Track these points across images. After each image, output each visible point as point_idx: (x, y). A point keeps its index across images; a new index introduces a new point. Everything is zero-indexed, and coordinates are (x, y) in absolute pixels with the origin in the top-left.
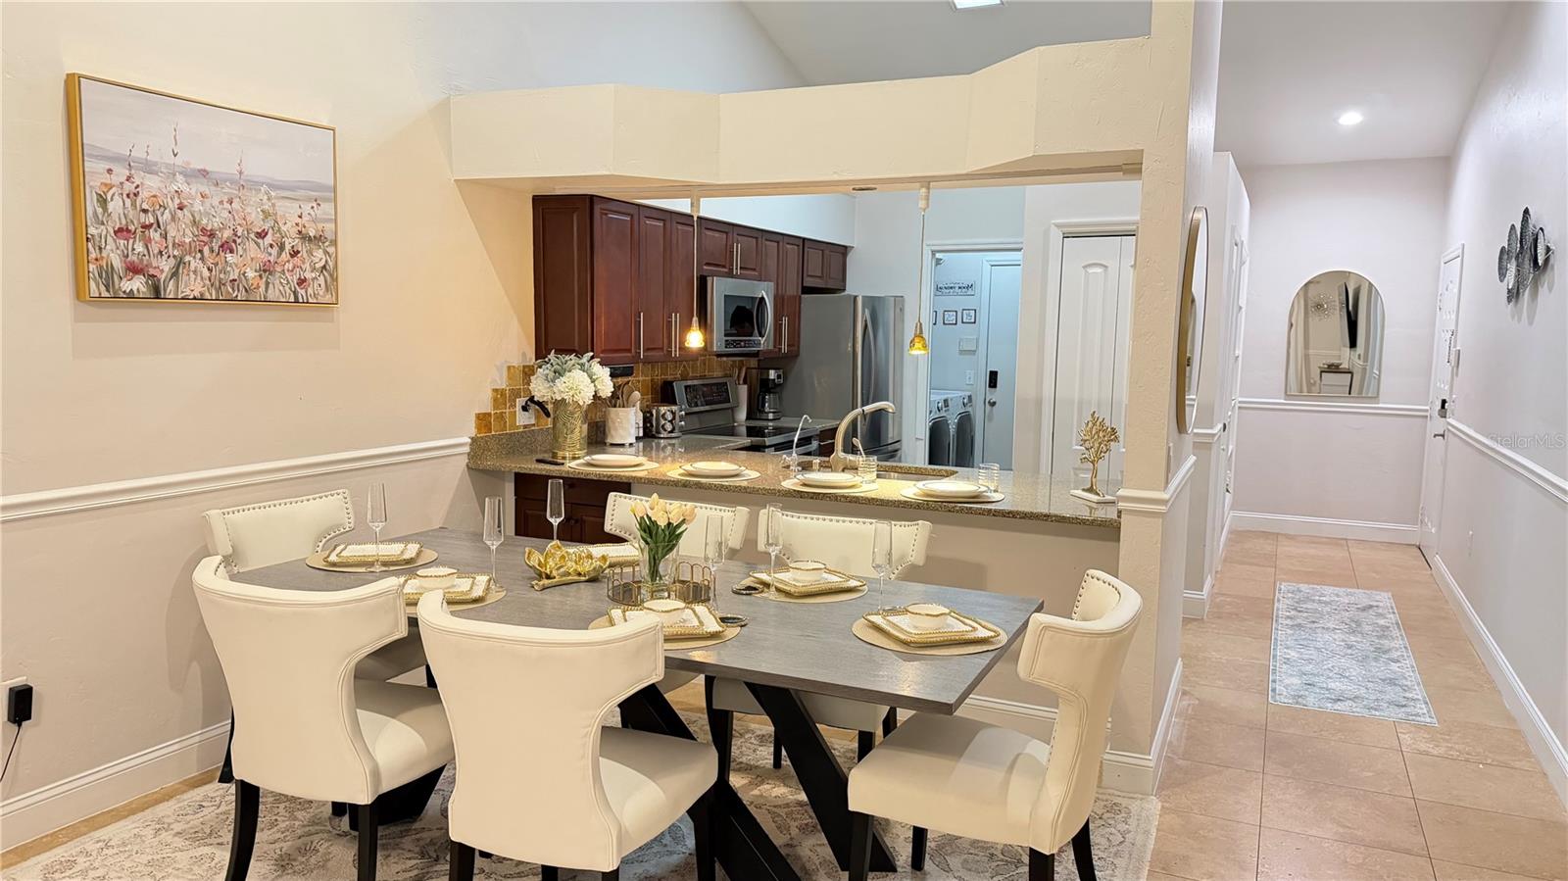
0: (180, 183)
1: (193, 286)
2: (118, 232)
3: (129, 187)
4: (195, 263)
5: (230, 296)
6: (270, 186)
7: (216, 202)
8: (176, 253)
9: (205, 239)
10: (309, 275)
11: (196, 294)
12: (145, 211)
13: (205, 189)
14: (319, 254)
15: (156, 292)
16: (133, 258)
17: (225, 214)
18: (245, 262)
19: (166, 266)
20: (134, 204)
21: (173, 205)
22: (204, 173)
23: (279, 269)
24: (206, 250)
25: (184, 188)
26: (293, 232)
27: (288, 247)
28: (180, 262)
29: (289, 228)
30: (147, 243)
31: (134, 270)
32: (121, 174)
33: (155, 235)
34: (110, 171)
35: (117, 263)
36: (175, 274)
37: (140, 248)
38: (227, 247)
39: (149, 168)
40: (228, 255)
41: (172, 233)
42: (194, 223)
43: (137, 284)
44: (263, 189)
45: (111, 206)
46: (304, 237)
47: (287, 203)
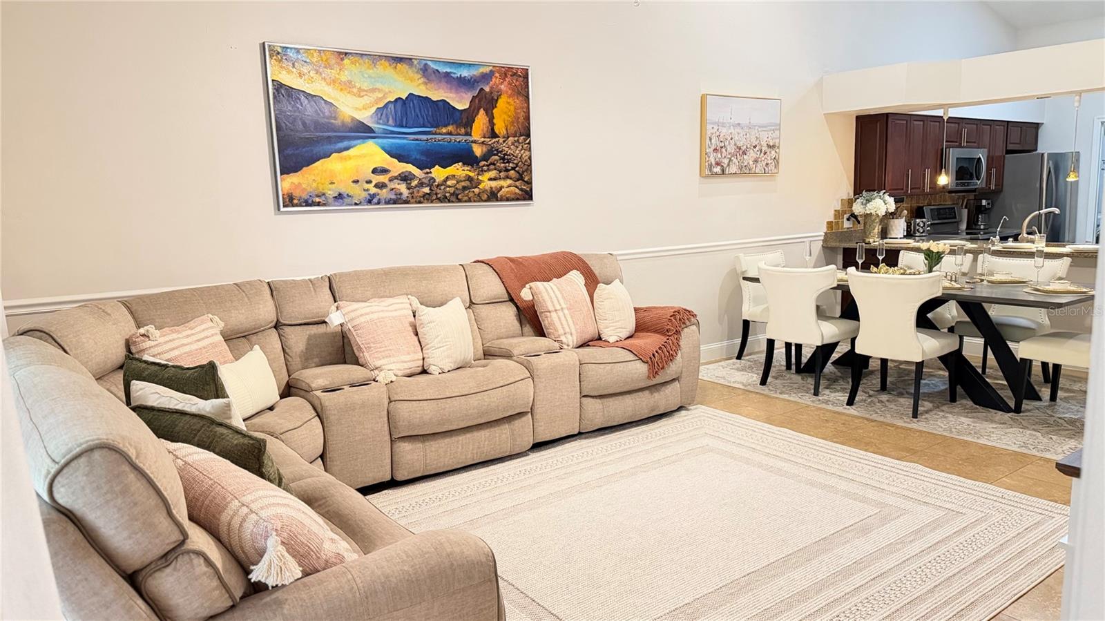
0: (732, 130)
1: (733, 169)
2: (715, 150)
3: (718, 133)
4: (734, 160)
5: (745, 172)
6: (759, 127)
7: (742, 135)
8: (729, 156)
9: (738, 150)
10: (769, 162)
11: (734, 172)
12: (721, 142)
13: (738, 131)
14: (773, 152)
15: (723, 171)
16: (717, 160)
17: (745, 140)
18: (749, 159)
19: (726, 161)
20: (719, 139)
21: (729, 139)
22: (739, 125)
23: (760, 160)
24: (738, 154)
25: (733, 131)
26: (765, 145)
27: (763, 151)
28: (730, 160)
29: (764, 144)
30: (721, 153)
31: (717, 164)
32: (716, 128)
33: (724, 150)
34: (713, 128)
35: (713, 163)
36: (729, 165)
37: (719, 156)
38: (744, 153)
39: (723, 125)
40: (745, 156)
41: (728, 149)
42: (735, 144)
43: (717, 169)
44: (757, 128)
45: (713, 141)
46: (769, 146)
47: (763, 133)
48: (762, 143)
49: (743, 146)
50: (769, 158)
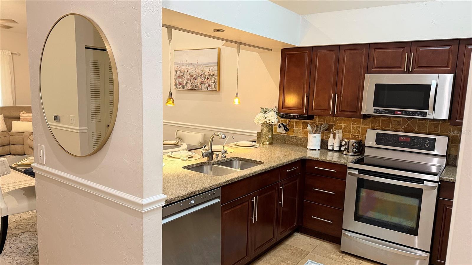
0: (188, 67)
1: (189, 87)
2: (179, 77)
3: (180, 69)
4: (189, 82)
5: (196, 89)
6: (203, 64)
7: (193, 70)
8: (186, 80)
9: (191, 77)
12: (182, 73)
15: (183, 87)
16: (180, 82)
17: (195, 72)
18: (198, 82)
19: (185, 83)
20: (180, 72)
21: (186, 71)
22: (191, 64)
23: (204, 83)
24: (191, 79)
26: (208, 75)
27: (206, 78)
28: (187, 82)
31: (180, 84)
32: (179, 66)
33: (183, 77)
34: (177, 66)
35: (178, 83)
36: (186, 85)
37: (181, 80)
39: (183, 65)
40: (195, 80)
41: (186, 77)
42: (189, 74)
43: (180, 87)
45: (177, 73)
46: (210, 75)
47: (206, 68)
48: (206, 74)
49: (194, 75)
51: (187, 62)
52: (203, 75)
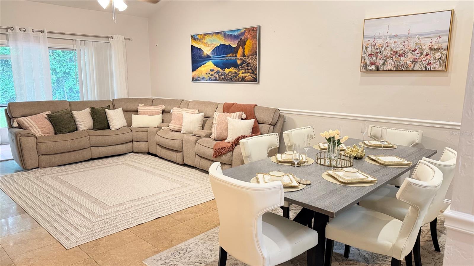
0: (388, 40)
1: (388, 67)
3: (374, 44)
4: (390, 61)
5: (400, 69)
7: (399, 43)
8: (384, 59)
9: (394, 54)
10: (432, 61)
12: (377, 49)
13: (396, 40)
14: (438, 54)
15: (378, 69)
16: (372, 61)
17: (402, 46)
18: (407, 59)
19: (381, 62)
22: (396, 36)
24: (394, 57)
26: (428, 48)
27: (424, 53)
28: (386, 61)
31: (372, 64)
33: (379, 55)
35: (368, 63)
36: (383, 64)
37: (374, 58)
38: (401, 55)
40: (401, 58)
41: (384, 53)
42: (391, 50)
43: (373, 67)
45: (368, 49)
46: (432, 49)
48: (424, 47)
49: (399, 51)
50: (432, 58)
51: (388, 34)
52: (418, 49)
